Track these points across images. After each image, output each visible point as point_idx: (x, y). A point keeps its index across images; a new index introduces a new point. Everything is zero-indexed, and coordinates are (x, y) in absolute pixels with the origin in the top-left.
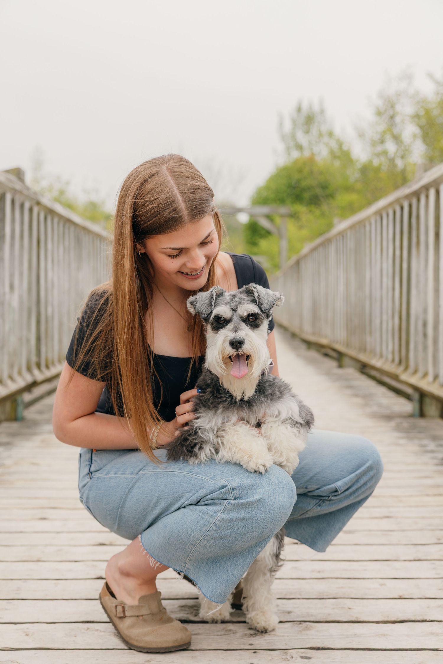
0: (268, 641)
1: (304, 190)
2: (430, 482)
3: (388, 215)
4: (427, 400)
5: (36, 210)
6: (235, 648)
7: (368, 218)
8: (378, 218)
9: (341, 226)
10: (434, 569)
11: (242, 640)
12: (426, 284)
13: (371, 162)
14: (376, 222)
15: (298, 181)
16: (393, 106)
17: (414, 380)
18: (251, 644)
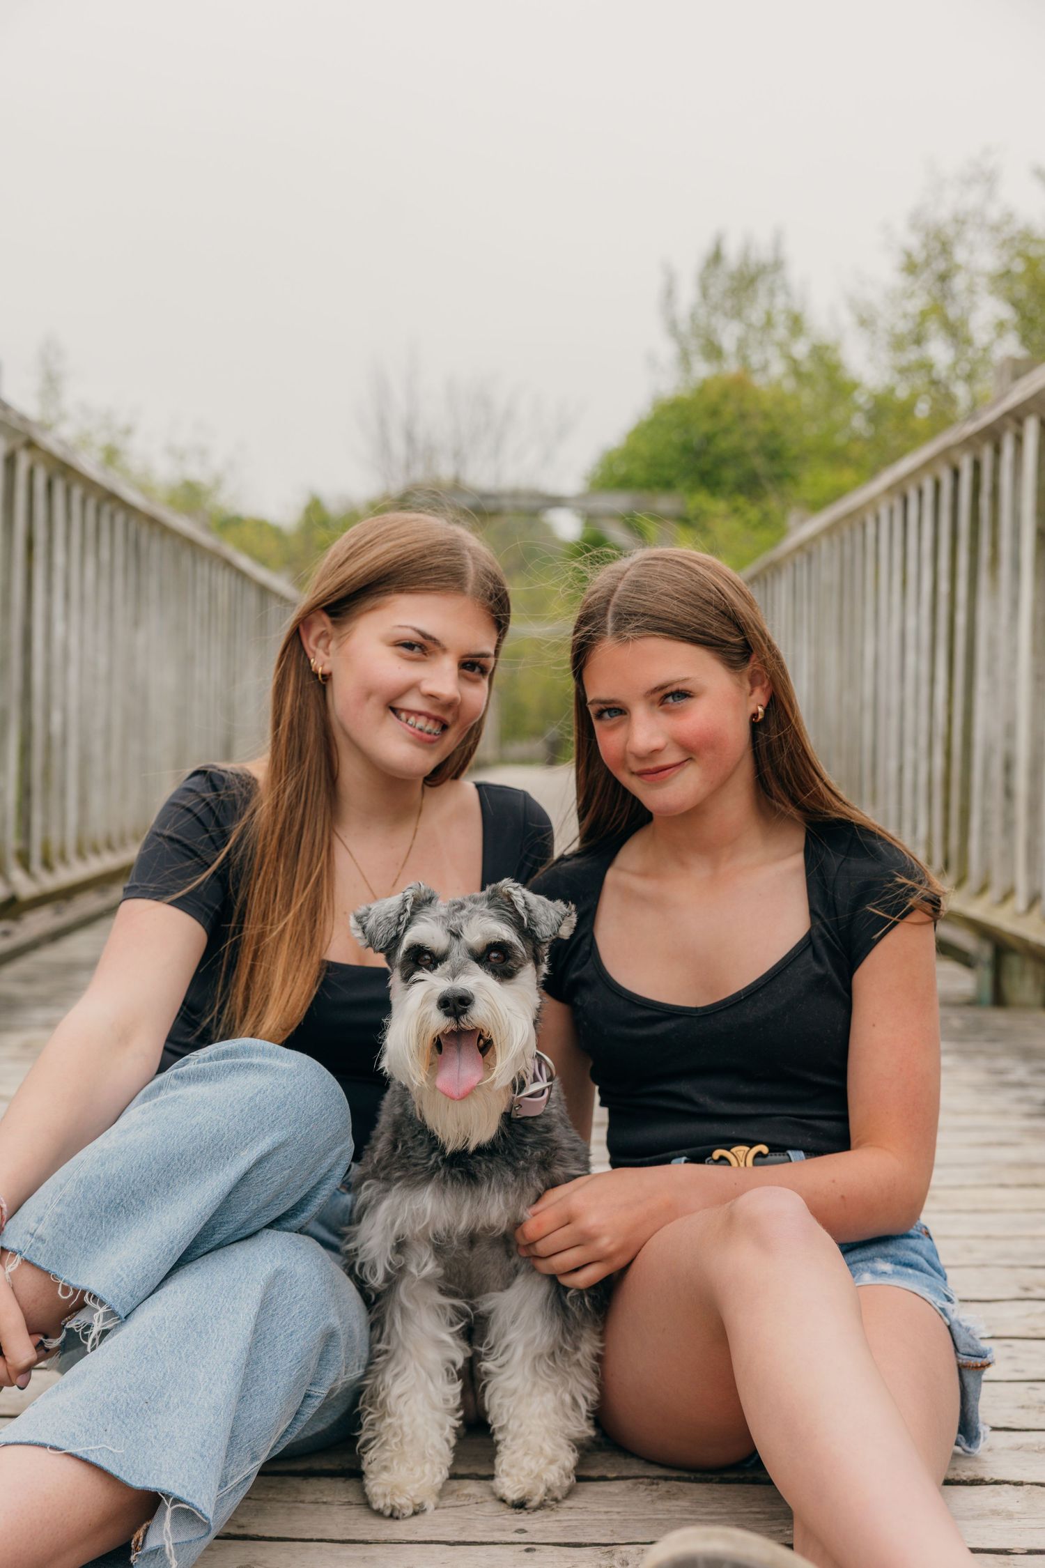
0: (565, 1524)
1: (721, 461)
2: (1010, 1154)
3: (920, 493)
4: (1014, 963)
5: (23, 461)
6: (478, 1540)
7: (872, 503)
8: (898, 504)
9: (805, 528)
10: (1010, 1358)
11: (499, 1520)
12: (1013, 664)
13: (892, 390)
14: (891, 512)
15: (709, 439)
16: (945, 248)
17: (978, 910)
18: (522, 1531)
